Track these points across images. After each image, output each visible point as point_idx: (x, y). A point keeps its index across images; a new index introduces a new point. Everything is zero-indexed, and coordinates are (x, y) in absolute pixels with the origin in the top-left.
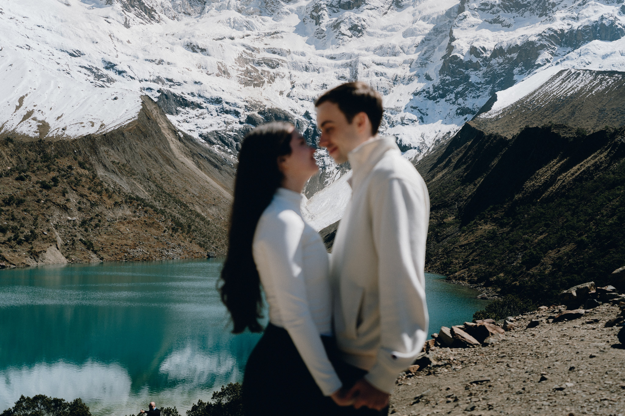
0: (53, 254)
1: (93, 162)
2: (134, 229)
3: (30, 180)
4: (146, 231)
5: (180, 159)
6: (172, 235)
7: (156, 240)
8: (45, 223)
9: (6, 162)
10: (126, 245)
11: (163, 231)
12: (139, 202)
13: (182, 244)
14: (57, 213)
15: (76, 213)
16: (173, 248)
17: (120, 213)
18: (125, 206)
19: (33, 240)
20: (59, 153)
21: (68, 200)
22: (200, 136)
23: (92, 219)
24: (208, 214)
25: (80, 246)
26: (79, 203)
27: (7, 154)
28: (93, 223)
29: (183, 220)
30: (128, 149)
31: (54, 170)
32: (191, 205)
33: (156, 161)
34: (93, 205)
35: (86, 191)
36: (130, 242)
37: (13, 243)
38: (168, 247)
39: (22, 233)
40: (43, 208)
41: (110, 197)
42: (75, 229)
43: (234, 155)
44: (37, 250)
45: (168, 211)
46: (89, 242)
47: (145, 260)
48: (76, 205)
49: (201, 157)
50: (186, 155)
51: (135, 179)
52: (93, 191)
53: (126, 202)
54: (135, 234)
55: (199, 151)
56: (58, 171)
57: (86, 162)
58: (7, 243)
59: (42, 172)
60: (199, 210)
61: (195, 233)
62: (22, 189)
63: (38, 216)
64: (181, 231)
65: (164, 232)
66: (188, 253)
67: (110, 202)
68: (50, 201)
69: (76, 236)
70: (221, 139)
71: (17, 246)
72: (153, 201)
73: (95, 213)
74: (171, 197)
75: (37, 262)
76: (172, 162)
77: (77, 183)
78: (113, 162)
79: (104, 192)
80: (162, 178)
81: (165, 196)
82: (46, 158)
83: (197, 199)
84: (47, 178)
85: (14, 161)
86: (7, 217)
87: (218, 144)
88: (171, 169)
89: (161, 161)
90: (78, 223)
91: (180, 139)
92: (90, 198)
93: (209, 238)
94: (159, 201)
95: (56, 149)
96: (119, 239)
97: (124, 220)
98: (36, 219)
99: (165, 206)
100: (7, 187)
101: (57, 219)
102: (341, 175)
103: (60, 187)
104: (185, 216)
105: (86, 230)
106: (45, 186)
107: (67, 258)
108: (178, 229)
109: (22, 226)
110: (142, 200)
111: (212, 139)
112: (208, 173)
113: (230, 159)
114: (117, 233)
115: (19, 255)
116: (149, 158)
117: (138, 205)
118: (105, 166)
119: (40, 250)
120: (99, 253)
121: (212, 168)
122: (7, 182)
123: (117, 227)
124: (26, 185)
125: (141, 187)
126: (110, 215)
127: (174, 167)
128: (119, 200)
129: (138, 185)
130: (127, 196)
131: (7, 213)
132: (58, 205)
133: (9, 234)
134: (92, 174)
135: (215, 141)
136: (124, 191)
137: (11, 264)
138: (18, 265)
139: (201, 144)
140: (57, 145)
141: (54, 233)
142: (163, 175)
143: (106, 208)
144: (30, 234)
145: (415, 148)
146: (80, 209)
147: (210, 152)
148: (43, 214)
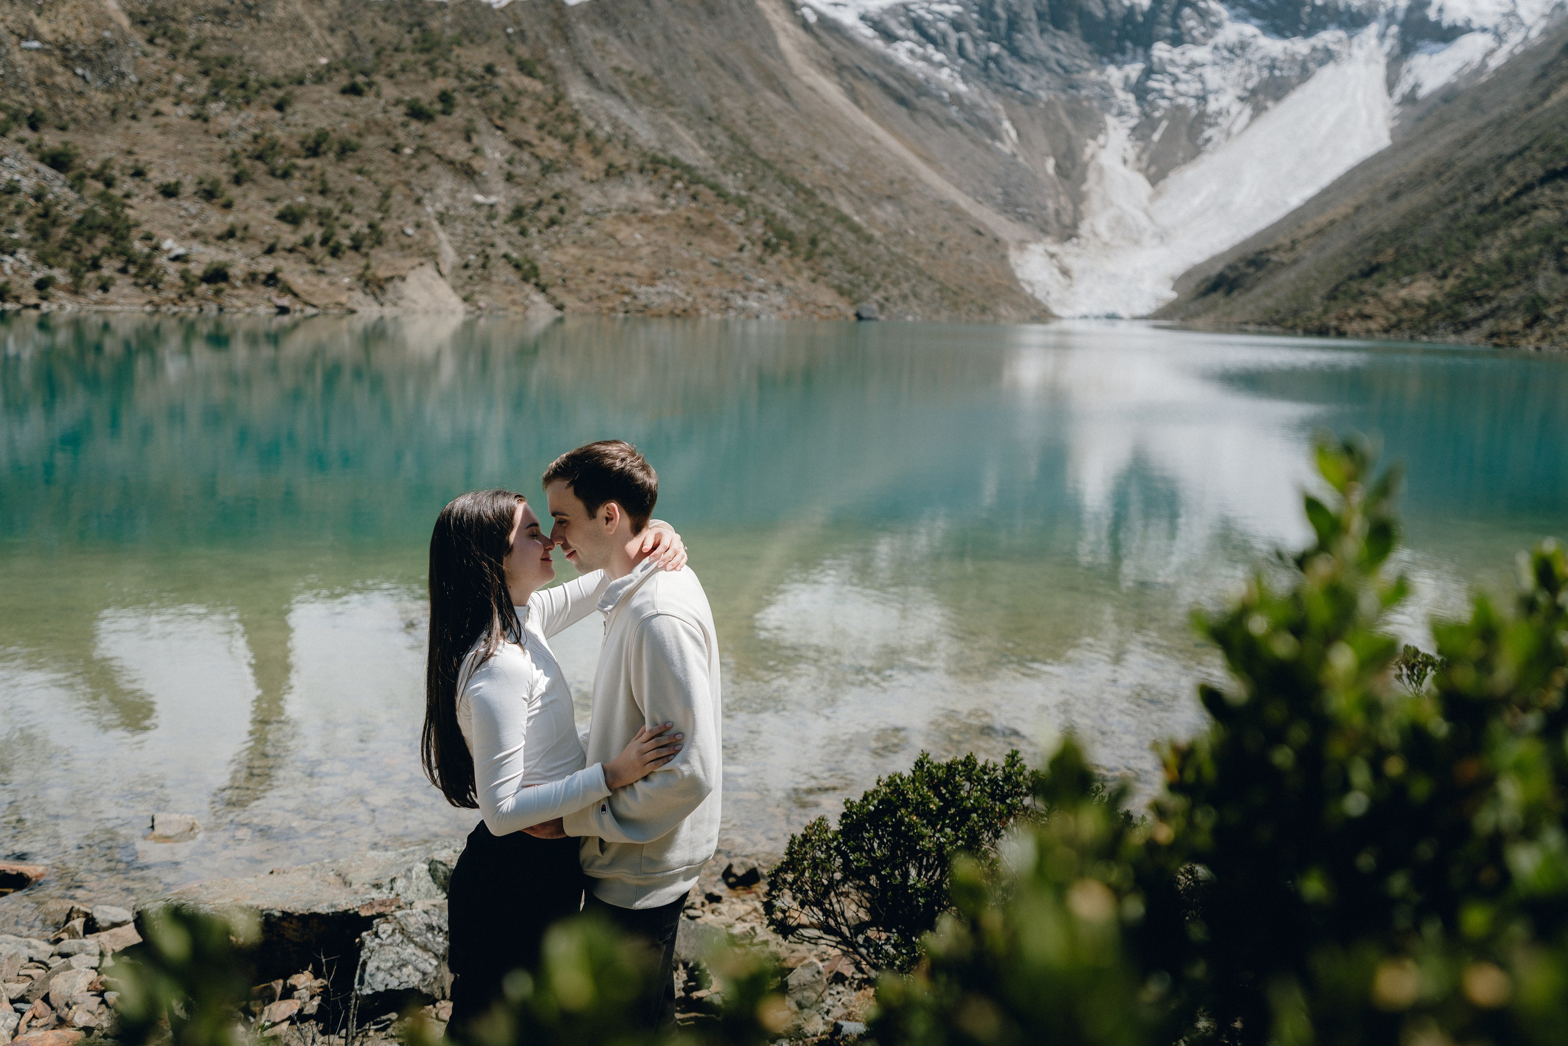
0: (426, 287)
1: (558, 63)
2: (654, 237)
3: (378, 95)
4: (690, 244)
5: (805, 78)
6: (761, 260)
7: (714, 270)
8: (410, 207)
9: (316, 45)
10: (629, 275)
11: (737, 246)
12: (677, 172)
13: (788, 283)
14: (446, 183)
15: (499, 185)
16: (762, 291)
17: (621, 195)
18: (638, 180)
19: (372, 247)
20: (465, 32)
21: (476, 151)
22: (863, 18)
23: (539, 204)
24: (872, 221)
25: (503, 273)
26: (510, 162)
27: (320, 25)
28: (543, 215)
29: (796, 226)
30: (659, 40)
31: (445, 74)
32: (827, 193)
33: (738, 77)
34: (548, 168)
35: (529, 133)
36: (640, 269)
37: (318, 251)
38: (748, 289)
39: (346, 227)
40: (407, 168)
41: (596, 152)
42: (493, 227)
43: (953, 70)
44: (382, 273)
45: (757, 199)
46: (528, 261)
47: (678, 316)
48: (500, 168)
49: (862, 76)
50: (822, 68)
51: (672, 115)
52: (550, 133)
53: (641, 170)
54: (656, 249)
55: (856, 58)
56: (458, 77)
57: (540, 61)
58: (302, 249)
59: (412, 76)
60: (846, 208)
61: (828, 261)
62: (354, 116)
63: (391, 186)
64: (788, 252)
65: (741, 249)
66: (803, 306)
67: (593, 166)
68: (430, 150)
69: (493, 245)
70: (918, 25)
71: (328, 260)
72: (718, 172)
73: (552, 189)
74: (771, 168)
75: (382, 305)
76: (780, 84)
77: (509, 108)
78: (617, 70)
79: (581, 140)
80: (749, 122)
81: (752, 164)
82: (427, 44)
83: (844, 180)
84: (426, 94)
85: (338, 44)
86: (307, 184)
87: (909, 40)
88: (777, 102)
89: (751, 79)
90: (504, 212)
91: (805, 25)
92: (539, 151)
93: (868, 276)
94: (735, 174)
95: (455, 24)
96: (610, 258)
97: (634, 213)
98: (386, 196)
99: (751, 189)
100: (315, 110)
101: (447, 201)
102: (1253, 118)
103: (458, 117)
104: (804, 216)
105: (523, 233)
106: (417, 113)
107: (465, 299)
108: (778, 245)
109: (348, 210)
110: (688, 169)
111: (893, 25)
112: (881, 119)
113: (939, 80)
114: (607, 244)
115: (331, 284)
116: (721, 72)
117: (676, 178)
118: (589, 75)
119: (389, 274)
120: (553, 291)
121: (890, 104)
122: (316, 96)
123: (609, 228)
124: (365, 107)
125: (686, 136)
126: (592, 197)
127: (786, 95)
128: (620, 162)
129: (680, 131)
130: (644, 154)
131: (309, 175)
132: (451, 163)
133: (310, 229)
134: (552, 92)
135: (901, 32)
136: (640, 141)
137: (307, 303)
138: (326, 308)
139: (863, 40)
140: (461, 12)
141: (435, 233)
142: (756, 115)
143: (583, 179)
144: (366, 230)
145: (1484, 30)
146: (509, 178)
147: (886, 62)
148: (407, 184)
